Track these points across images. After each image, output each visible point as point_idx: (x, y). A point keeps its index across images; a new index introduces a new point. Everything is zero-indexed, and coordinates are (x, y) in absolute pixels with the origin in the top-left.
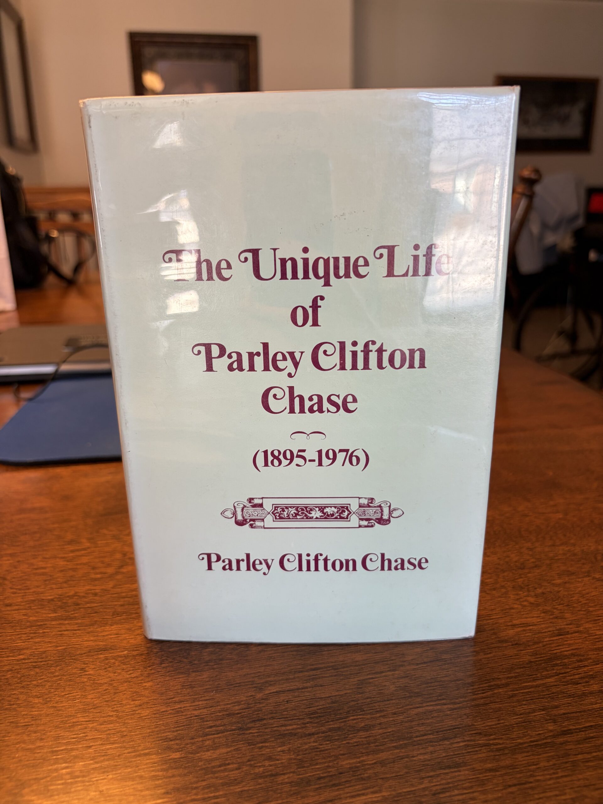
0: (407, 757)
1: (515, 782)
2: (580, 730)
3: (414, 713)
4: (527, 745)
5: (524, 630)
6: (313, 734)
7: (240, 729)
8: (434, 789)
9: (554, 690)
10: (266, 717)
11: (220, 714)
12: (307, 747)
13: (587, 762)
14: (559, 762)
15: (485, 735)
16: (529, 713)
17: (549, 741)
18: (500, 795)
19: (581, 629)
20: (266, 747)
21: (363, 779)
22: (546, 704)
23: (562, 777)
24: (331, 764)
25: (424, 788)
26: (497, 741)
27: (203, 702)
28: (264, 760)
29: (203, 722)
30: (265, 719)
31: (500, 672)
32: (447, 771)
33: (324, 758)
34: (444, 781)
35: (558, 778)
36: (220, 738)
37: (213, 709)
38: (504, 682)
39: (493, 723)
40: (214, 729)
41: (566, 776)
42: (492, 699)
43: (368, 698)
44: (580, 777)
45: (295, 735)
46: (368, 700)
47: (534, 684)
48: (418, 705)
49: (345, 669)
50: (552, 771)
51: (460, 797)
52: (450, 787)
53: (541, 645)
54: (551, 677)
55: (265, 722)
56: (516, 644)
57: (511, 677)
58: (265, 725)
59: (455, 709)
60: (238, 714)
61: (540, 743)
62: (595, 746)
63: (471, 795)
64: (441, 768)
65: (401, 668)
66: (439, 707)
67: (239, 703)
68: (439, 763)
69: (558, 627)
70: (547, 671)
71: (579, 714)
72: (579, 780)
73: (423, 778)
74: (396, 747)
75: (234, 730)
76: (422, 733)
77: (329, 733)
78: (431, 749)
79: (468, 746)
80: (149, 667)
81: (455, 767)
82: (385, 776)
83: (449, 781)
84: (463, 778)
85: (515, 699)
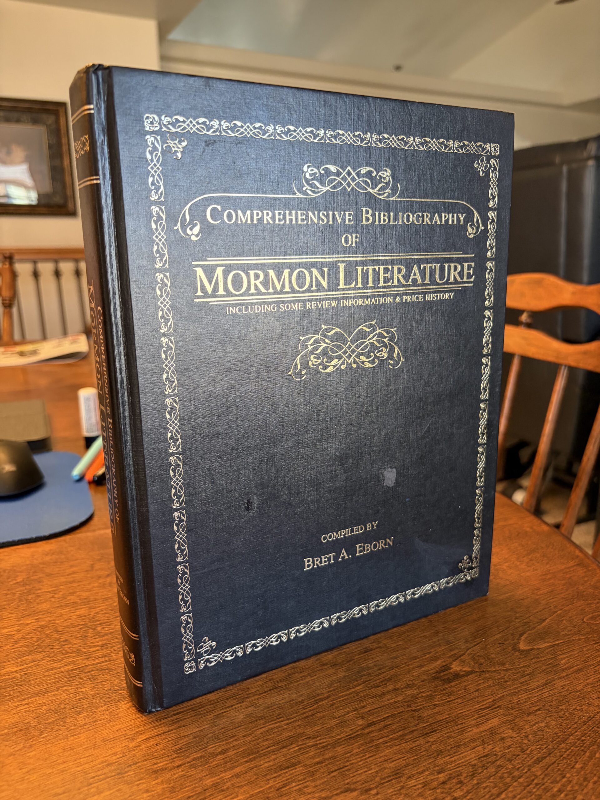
0: (256, 766)
1: (336, 768)
2: (381, 721)
3: (259, 732)
4: (343, 739)
5: (340, 653)
6: (181, 765)
7: (119, 774)
8: (278, 785)
9: (362, 695)
10: (140, 760)
11: (101, 766)
12: (176, 776)
13: (386, 743)
14: (367, 747)
15: (313, 738)
16: (345, 715)
17: (359, 733)
18: (326, 780)
19: (381, 645)
20: (143, 783)
21: (223, 791)
22: (357, 706)
23: (369, 757)
24: (197, 785)
25: (270, 787)
26: (322, 741)
27: (84, 759)
28: (143, 793)
29: (87, 774)
30: (139, 762)
31: (323, 688)
32: (286, 770)
33: (191, 782)
34: (285, 779)
35: (366, 759)
36: (103, 784)
37: (93, 763)
38: (326, 695)
39: (319, 728)
40: (96, 778)
41: (371, 756)
42: (317, 710)
43: (222, 728)
44: (381, 755)
45: (166, 769)
46: (223, 730)
47: (348, 692)
48: (262, 726)
49: (202, 709)
50: (362, 755)
51: (297, 788)
52: (289, 782)
53: (352, 662)
54: (359, 685)
55: (139, 764)
56: (335, 665)
57: (331, 691)
58: (139, 766)
59: (291, 723)
60: (116, 762)
61: (353, 735)
62: (392, 730)
63: (305, 784)
64: (282, 770)
65: (248, 700)
66: (278, 724)
67: (115, 754)
68: (280, 766)
69: (364, 647)
70: (357, 681)
71: (380, 709)
72: (381, 757)
73: (269, 780)
74: (247, 762)
75: (115, 776)
76: (266, 746)
77: (194, 762)
78: (273, 757)
79: (301, 749)
80: (30, 739)
81: (293, 766)
82: (240, 784)
83: (288, 777)
84: (299, 773)
85: (334, 707)
